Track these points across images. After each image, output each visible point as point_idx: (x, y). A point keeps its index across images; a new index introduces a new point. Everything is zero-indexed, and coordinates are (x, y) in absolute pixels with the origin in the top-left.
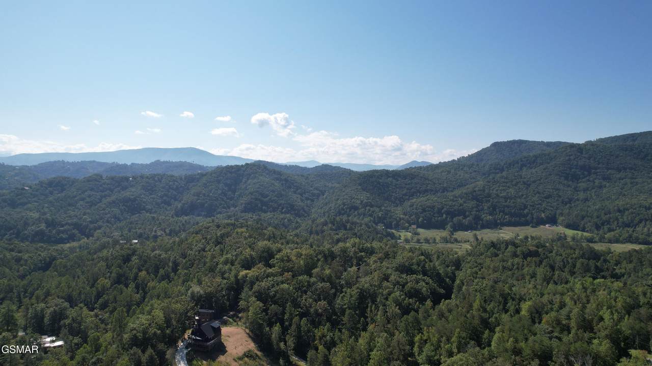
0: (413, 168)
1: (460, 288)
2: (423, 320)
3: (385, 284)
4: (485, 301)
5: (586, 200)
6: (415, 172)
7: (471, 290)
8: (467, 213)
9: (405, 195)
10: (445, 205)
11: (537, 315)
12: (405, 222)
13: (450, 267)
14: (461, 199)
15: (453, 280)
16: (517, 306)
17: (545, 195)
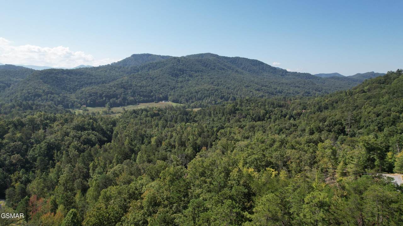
0: (82, 68)
1: (116, 136)
2: (94, 155)
3: (66, 138)
4: (131, 140)
5: (182, 87)
6: (83, 71)
7: (123, 136)
8: (118, 96)
9: (77, 86)
10: (104, 91)
11: (159, 143)
12: (77, 103)
13: (109, 126)
14: (115, 87)
15: (112, 132)
16: (149, 141)
17: (162, 85)
